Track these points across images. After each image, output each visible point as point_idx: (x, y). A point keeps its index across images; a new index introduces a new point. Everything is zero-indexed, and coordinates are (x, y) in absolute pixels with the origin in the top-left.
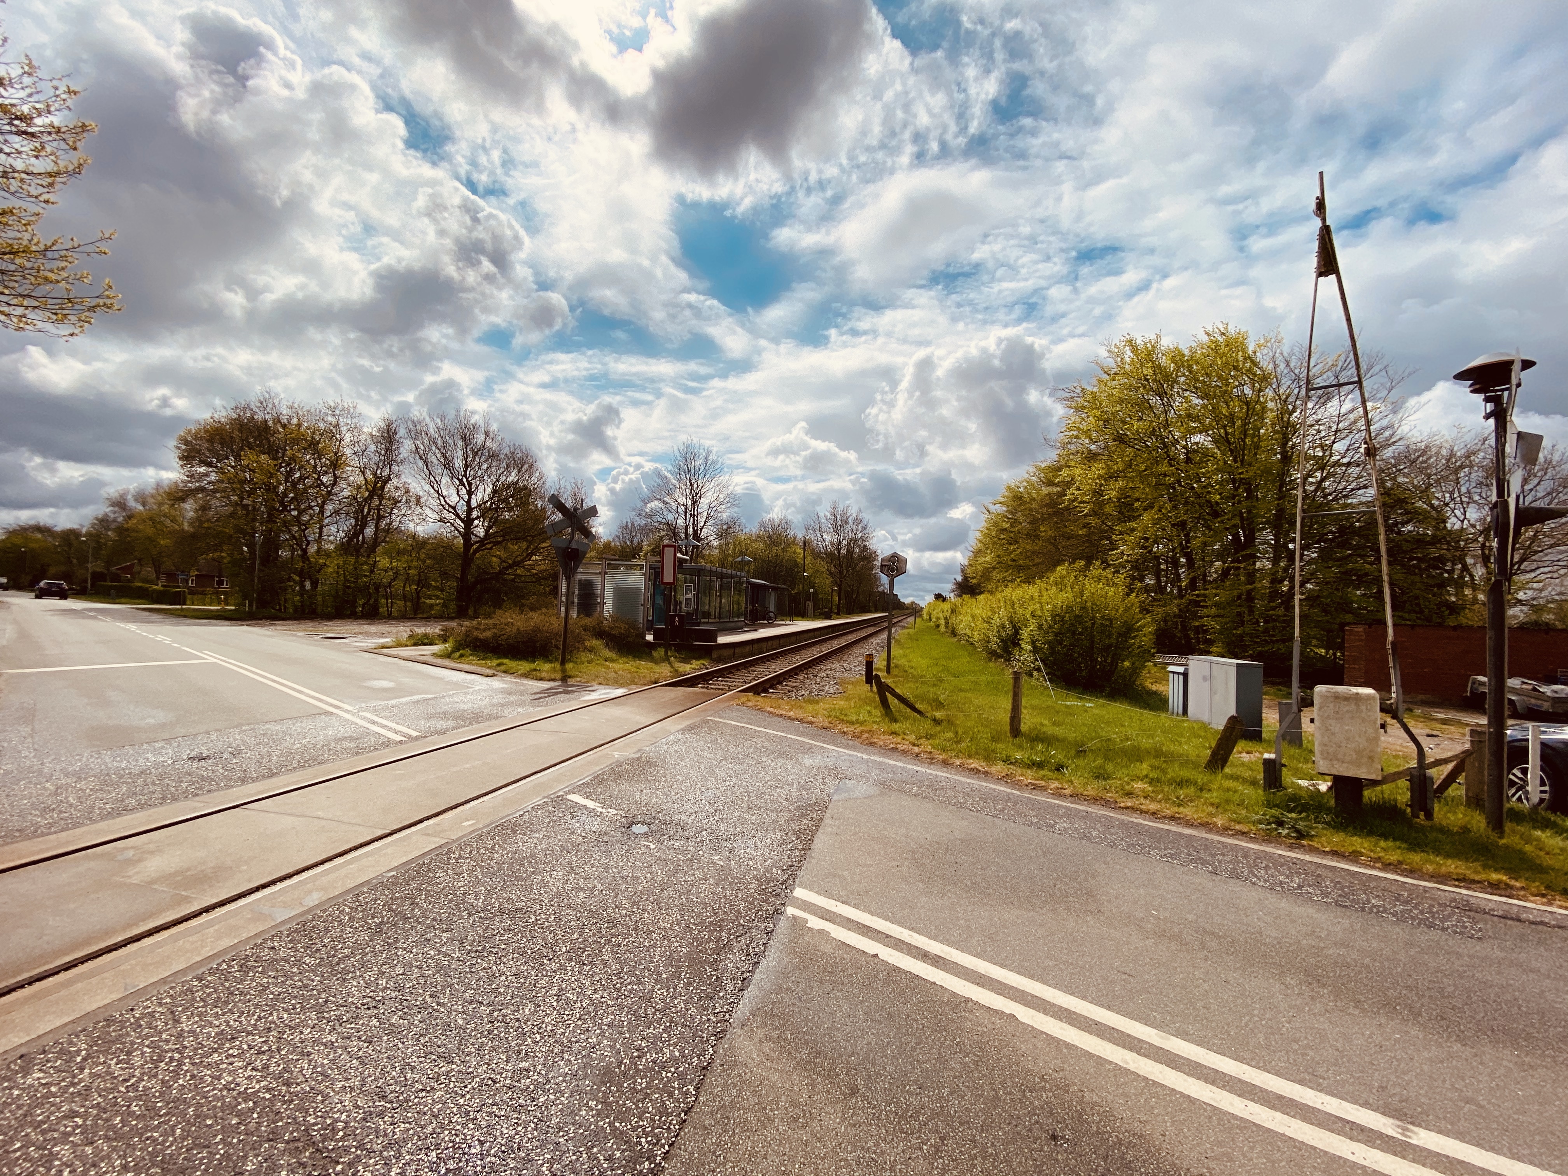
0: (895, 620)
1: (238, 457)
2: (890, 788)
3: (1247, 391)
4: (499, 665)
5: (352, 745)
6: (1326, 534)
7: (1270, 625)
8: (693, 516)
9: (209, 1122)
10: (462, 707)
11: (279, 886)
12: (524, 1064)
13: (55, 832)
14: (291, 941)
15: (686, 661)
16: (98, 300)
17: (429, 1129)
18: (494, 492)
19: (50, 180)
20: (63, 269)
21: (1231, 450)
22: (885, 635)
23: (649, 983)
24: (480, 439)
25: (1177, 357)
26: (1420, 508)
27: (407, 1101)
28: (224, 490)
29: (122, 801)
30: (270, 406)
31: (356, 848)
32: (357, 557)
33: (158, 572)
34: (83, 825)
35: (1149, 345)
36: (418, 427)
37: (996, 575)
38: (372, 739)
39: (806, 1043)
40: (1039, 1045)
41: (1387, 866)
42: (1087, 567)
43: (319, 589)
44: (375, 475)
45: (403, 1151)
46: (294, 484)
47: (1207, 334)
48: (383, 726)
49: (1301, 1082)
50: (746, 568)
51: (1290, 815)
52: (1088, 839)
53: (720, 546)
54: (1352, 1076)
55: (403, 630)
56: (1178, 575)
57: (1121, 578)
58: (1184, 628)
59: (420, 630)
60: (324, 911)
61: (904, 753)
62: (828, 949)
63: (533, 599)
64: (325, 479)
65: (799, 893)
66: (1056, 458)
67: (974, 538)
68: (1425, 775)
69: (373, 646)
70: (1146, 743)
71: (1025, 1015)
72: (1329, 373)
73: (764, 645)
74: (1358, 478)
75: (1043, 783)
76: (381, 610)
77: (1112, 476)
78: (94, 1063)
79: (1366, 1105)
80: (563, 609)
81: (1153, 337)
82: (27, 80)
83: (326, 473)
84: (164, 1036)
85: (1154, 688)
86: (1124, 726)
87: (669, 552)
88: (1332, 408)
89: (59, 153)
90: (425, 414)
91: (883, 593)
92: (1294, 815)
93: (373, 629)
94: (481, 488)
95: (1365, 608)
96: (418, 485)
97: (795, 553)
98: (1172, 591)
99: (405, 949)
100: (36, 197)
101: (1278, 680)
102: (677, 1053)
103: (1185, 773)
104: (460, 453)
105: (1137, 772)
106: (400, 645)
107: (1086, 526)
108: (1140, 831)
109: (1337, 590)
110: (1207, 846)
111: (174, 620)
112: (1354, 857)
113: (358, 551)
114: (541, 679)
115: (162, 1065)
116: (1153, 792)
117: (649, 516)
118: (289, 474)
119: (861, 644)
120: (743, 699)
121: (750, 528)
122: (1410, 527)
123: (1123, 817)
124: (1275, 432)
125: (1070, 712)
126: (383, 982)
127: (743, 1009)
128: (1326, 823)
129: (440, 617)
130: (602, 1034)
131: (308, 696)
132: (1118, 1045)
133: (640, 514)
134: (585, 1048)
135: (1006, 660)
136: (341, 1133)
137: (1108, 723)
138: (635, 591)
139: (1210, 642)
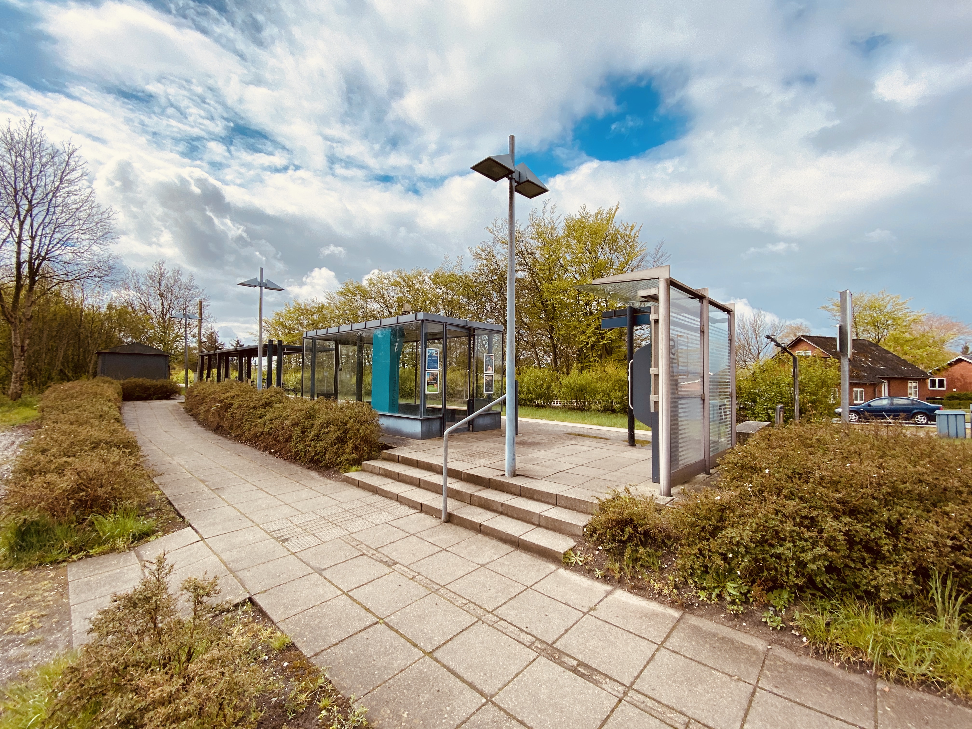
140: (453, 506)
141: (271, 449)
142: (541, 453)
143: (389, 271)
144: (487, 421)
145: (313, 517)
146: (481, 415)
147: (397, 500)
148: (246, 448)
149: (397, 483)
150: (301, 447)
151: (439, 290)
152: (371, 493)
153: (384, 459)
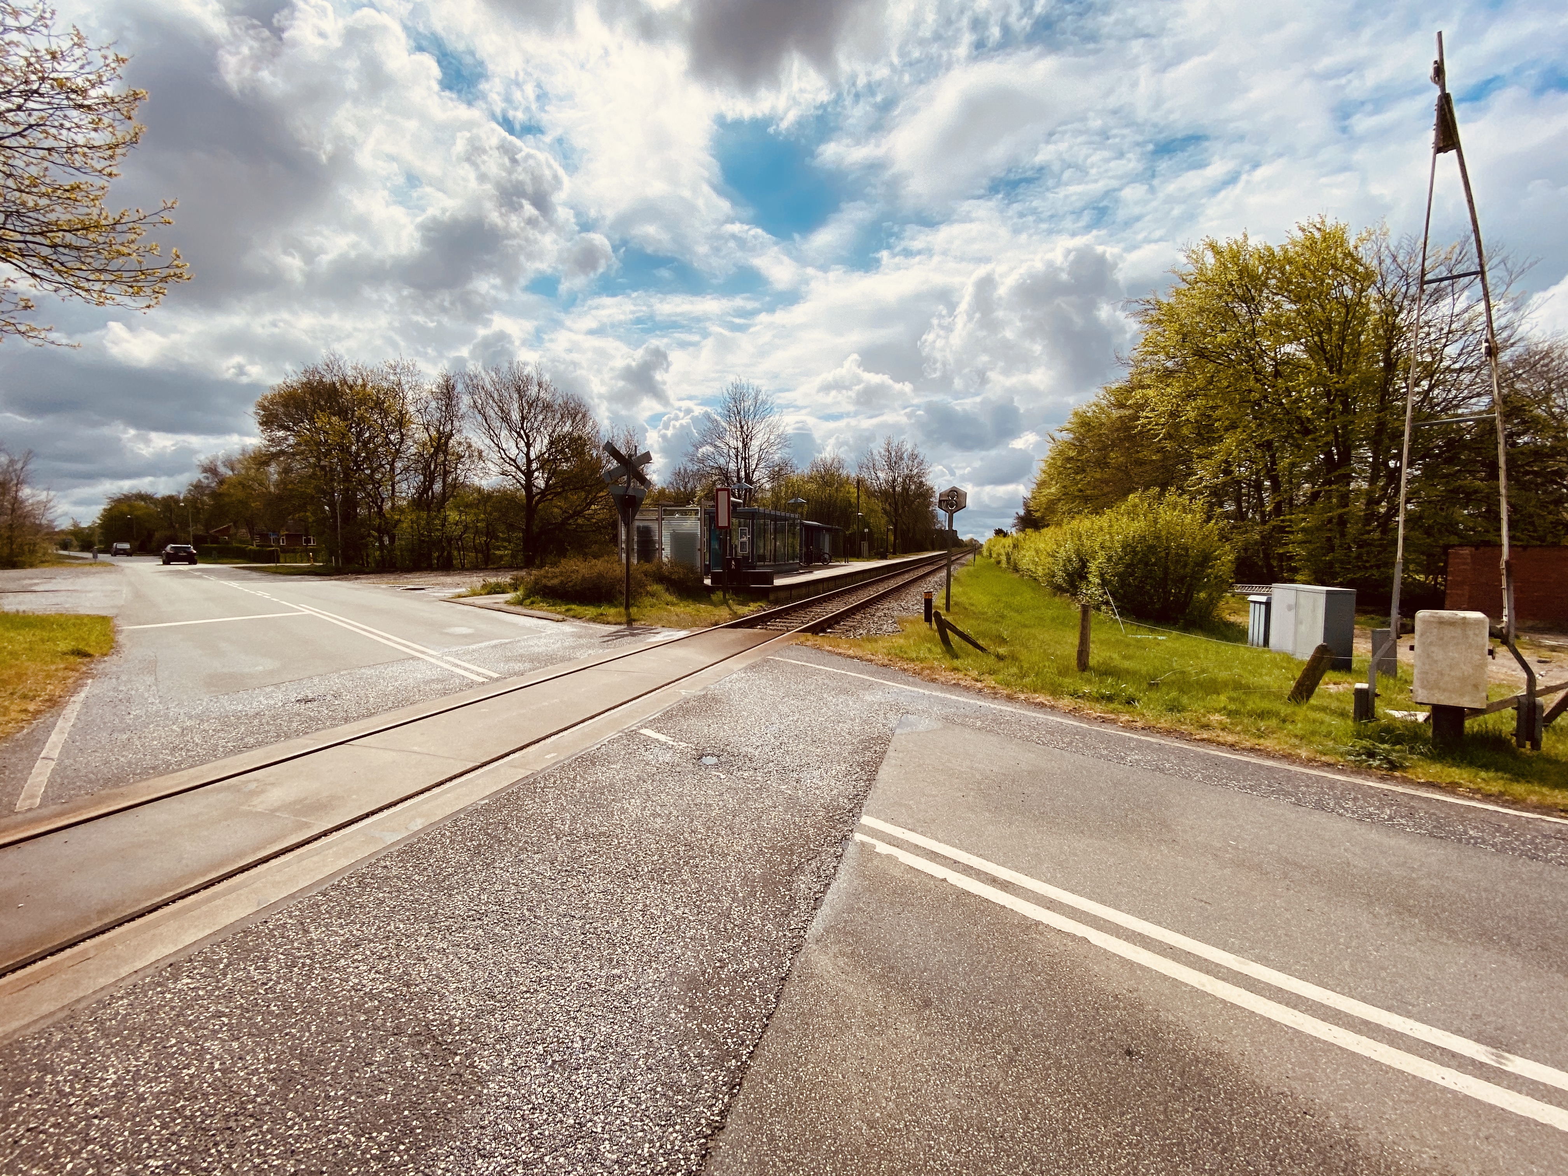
0: (953, 558)
1: (312, 420)
2: (954, 722)
3: (1348, 292)
4: (567, 610)
5: (439, 686)
6: (1432, 449)
7: (1364, 550)
8: (744, 459)
9: (340, 1019)
10: (536, 650)
11: (386, 813)
12: (615, 971)
13: (185, 769)
14: (401, 861)
15: (744, 603)
16: (168, 270)
17: (535, 1026)
18: (551, 443)
19: (110, 152)
20: (133, 242)
21: (1327, 360)
22: (944, 573)
23: (726, 901)
24: (533, 390)
25: (1268, 258)
26: (1539, 417)
27: (514, 1001)
28: (302, 453)
29: (242, 739)
30: (336, 368)
31: (451, 779)
32: (429, 511)
33: (251, 532)
34: (209, 761)
35: (1235, 247)
36: (475, 381)
37: (1062, 507)
38: (457, 681)
39: (879, 959)
40: (1113, 966)
41: (1487, 797)
42: (1162, 494)
43: (397, 543)
44: (438, 431)
45: (513, 1044)
46: (365, 444)
47: (1303, 230)
48: (466, 669)
49: (1389, 1009)
50: (800, 510)
51: (1382, 746)
52: (1162, 771)
53: (772, 489)
54: (1444, 1004)
55: (476, 580)
56: (1261, 499)
57: (1199, 503)
58: (1267, 557)
59: (492, 580)
60: (428, 834)
61: (967, 688)
62: (897, 873)
63: (595, 548)
64: (392, 437)
65: (865, 820)
66: (1129, 378)
67: (1038, 469)
68: (1534, 703)
69: (450, 595)
70: (1223, 675)
71: (1098, 938)
72: (1442, 268)
73: (820, 587)
74: (1470, 385)
75: (1113, 716)
76: (454, 562)
77: (1190, 396)
78: (235, 969)
79: (1459, 1032)
80: (624, 555)
81: (1240, 238)
82: (78, 52)
83: (393, 431)
84: (296, 944)
85: (1232, 619)
86: (1199, 658)
87: (722, 496)
88: (1445, 307)
89: (116, 124)
90: (480, 368)
91: (941, 532)
92: (1386, 746)
93: (448, 580)
94: (539, 439)
95: (1472, 529)
96: (479, 440)
97: (848, 492)
98: (1254, 517)
99: (502, 869)
100: (100, 171)
101: (1370, 608)
102: (757, 965)
103: (1265, 705)
104: (516, 405)
105: (1216, 705)
106: (474, 594)
107: (1161, 450)
108: (1217, 763)
109: (1442, 509)
110: (1290, 777)
111: (271, 577)
112: (1452, 788)
113: (428, 506)
114: (608, 623)
115: (296, 969)
116: (1231, 724)
117: (701, 461)
118: (360, 434)
119: (919, 583)
120: (802, 639)
121: (802, 469)
122: (1526, 439)
123: (1199, 749)
124: (1377, 336)
125: (1141, 645)
126: (484, 897)
127: (816, 927)
128: (1422, 754)
129: (510, 567)
130: (686, 946)
131: (395, 642)
132: (1194, 968)
133: (692, 460)
134: (671, 958)
135: (1072, 595)
136: (457, 1028)
137: (1182, 656)
138: (691, 537)
139: (1295, 570)
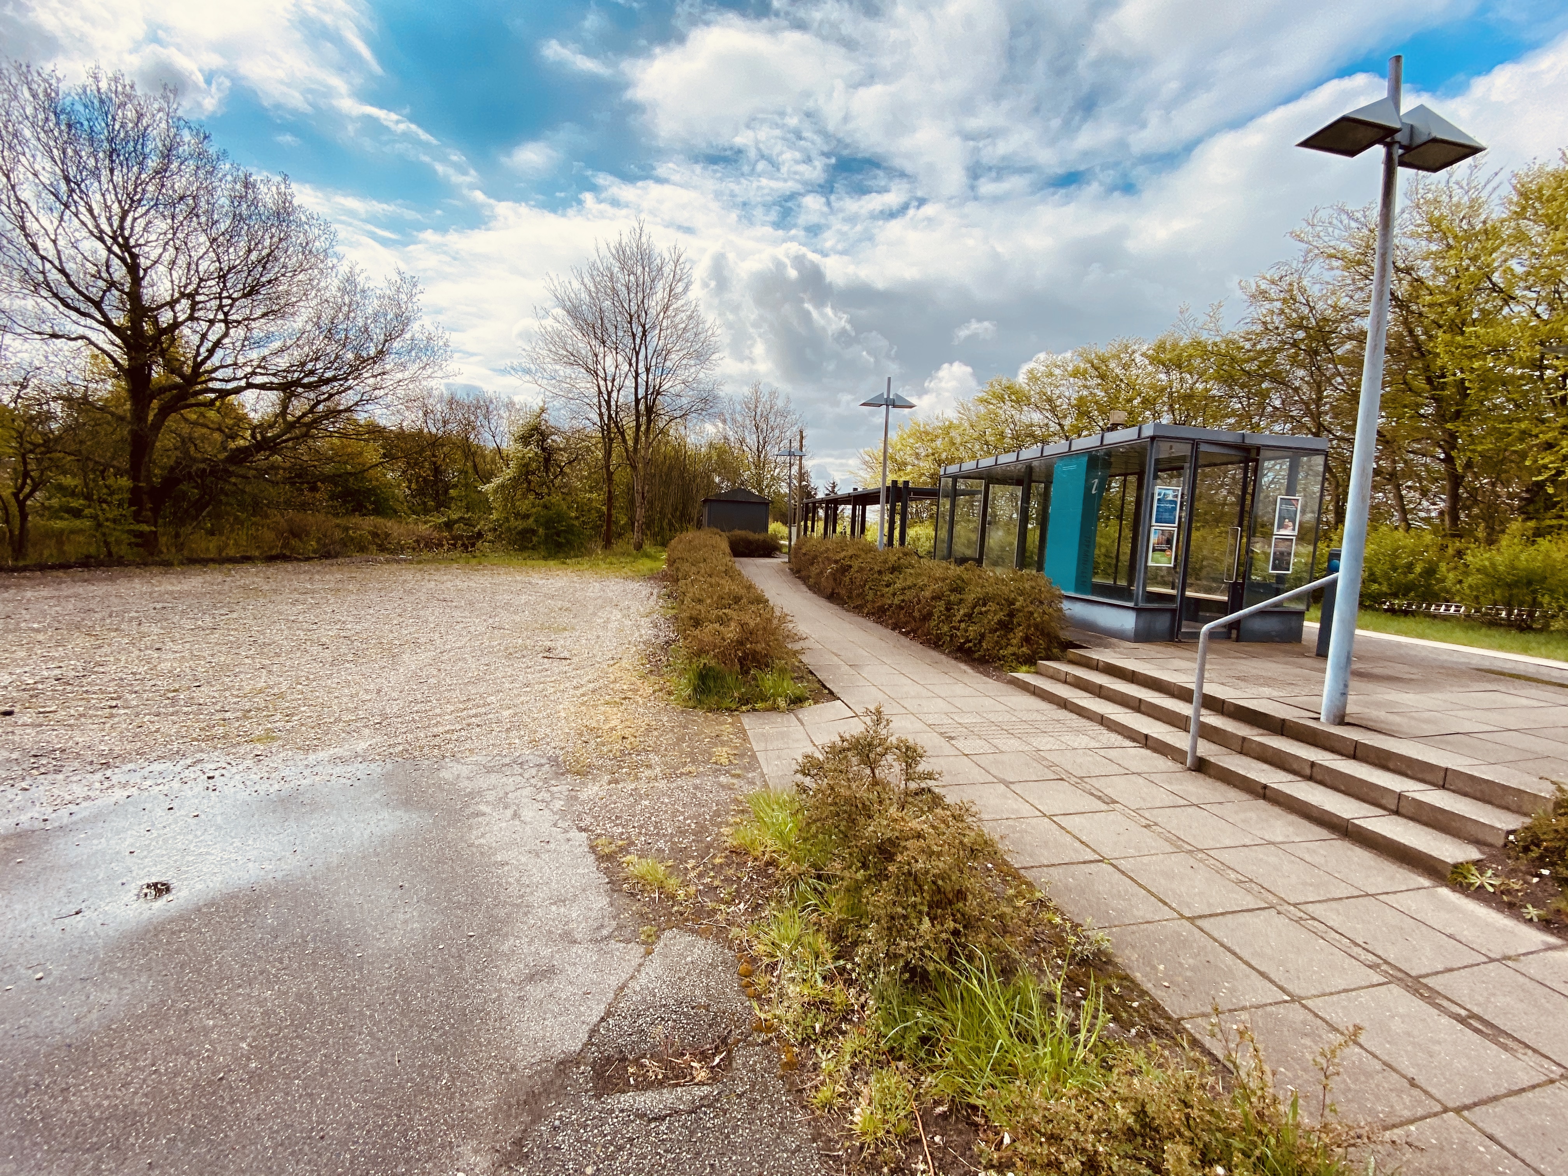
140: (1206, 749)
141: (901, 628)
142: (1407, 695)
143: (1066, 351)
144: (1271, 625)
145: (978, 719)
146: (1262, 613)
147: (1102, 724)
148: (870, 624)
149: (1097, 699)
150: (946, 628)
151: (1163, 376)
152: (1055, 707)
153: (1071, 662)
